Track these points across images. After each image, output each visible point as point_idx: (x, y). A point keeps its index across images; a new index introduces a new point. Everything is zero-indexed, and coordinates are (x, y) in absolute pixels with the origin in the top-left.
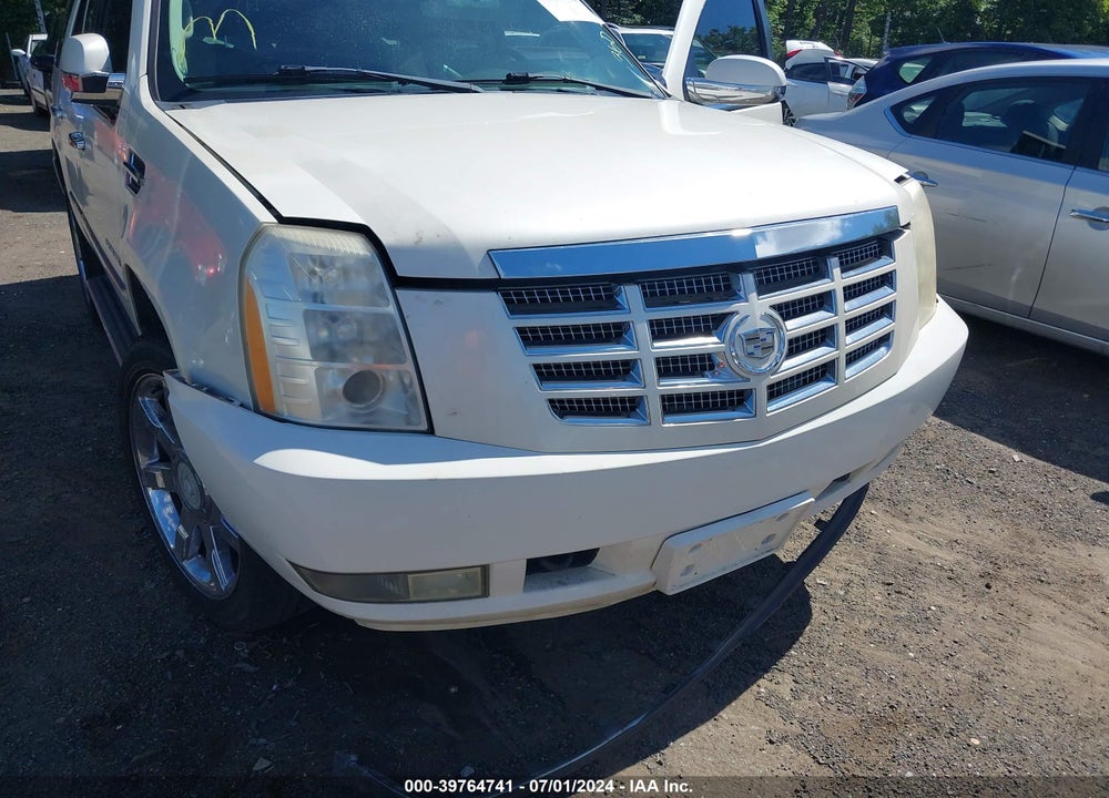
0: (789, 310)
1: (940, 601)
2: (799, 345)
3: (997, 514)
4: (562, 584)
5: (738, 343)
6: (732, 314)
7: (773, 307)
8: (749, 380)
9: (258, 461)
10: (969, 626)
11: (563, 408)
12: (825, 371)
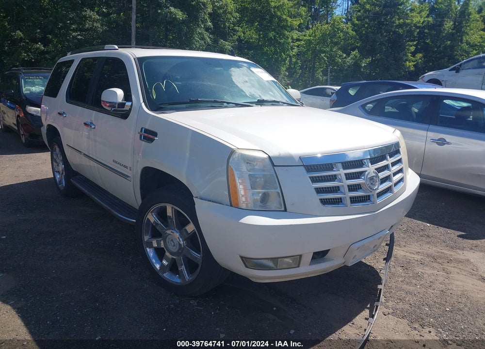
0: (380, 170)
1: (421, 270)
2: (384, 180)
3: (428, 243)
4: (319, 263)
5: (368, 180)
6: (367, 171)
7: (375, 169)
8: (371, 192)
9: (240, 221)
10: (433, 277)
11: (324, 202)
12: (389, 190)
